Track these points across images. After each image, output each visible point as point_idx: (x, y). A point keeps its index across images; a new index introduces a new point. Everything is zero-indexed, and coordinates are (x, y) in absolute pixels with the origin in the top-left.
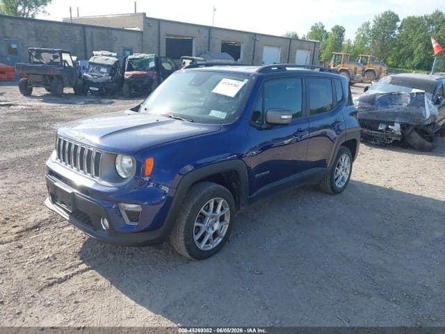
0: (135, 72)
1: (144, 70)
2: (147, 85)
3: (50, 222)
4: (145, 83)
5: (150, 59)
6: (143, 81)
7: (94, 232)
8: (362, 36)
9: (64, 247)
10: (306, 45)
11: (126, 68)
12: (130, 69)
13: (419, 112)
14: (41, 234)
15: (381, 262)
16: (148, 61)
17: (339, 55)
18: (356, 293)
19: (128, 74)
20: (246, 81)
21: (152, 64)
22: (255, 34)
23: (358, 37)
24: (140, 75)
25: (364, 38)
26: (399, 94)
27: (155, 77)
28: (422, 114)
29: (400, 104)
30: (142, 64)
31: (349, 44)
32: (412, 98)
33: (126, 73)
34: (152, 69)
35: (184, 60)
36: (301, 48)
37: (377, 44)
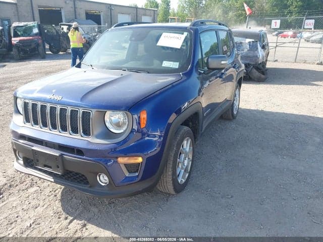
0: (22, 38)
1: (29, 35)
2: (35, 48)
3: (10, 186)
4: (32, 47)
5: (34, 26)
6: (30, 45)
7: (91, 189)
8: (182, 5)
9: (40, 210)
10: (148, 12)
11: (12, 35)
12: (16, 35)
13: (255, 55)
14: (8, 201)
15: (303, 168)
16: (31, 28)
17: (173, 19)
18: (309, 197)
19: (15, 40)
20: (186, 34)
21: (36, 31)
22: (111, 5)
23: (179, 6)
24: (27, 40)
25: (183, 7)
26: (241, 43)
27: (40, 41)
28: (257, 56)
29: (243, 50)
30: (27, 31)
31: (174, 12)
32: (250, 45)
33: (13, 39)
34: (36, 34)
35: (62, 26)
36: (145, 15)
37: (192, 10)
